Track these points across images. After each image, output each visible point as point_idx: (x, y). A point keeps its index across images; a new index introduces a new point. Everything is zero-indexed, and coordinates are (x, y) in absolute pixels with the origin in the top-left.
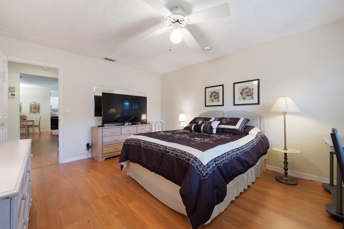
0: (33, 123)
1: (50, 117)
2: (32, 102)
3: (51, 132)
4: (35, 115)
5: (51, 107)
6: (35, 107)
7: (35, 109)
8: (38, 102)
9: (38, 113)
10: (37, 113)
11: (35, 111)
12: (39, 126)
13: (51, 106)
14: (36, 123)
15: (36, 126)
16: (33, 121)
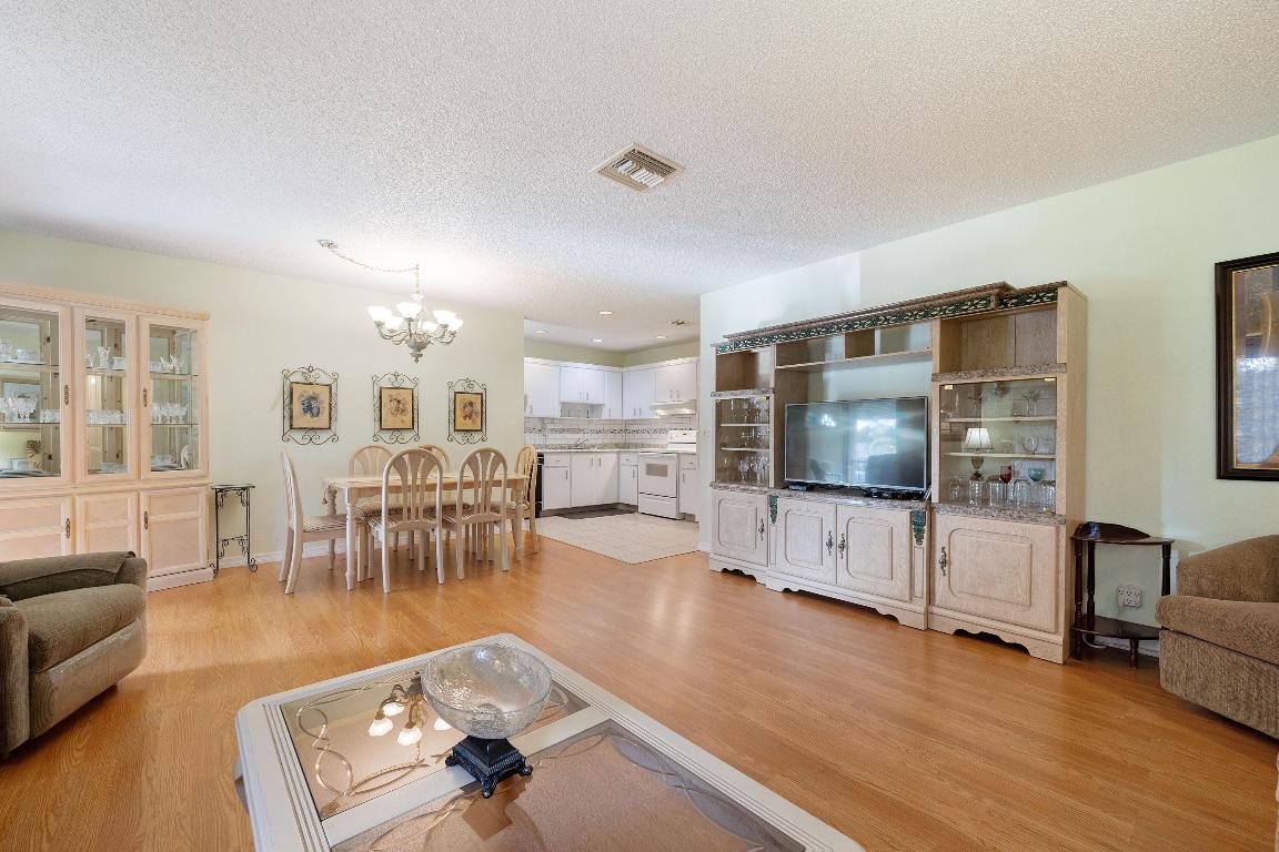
4: (468, 445)
7: (469, 417)
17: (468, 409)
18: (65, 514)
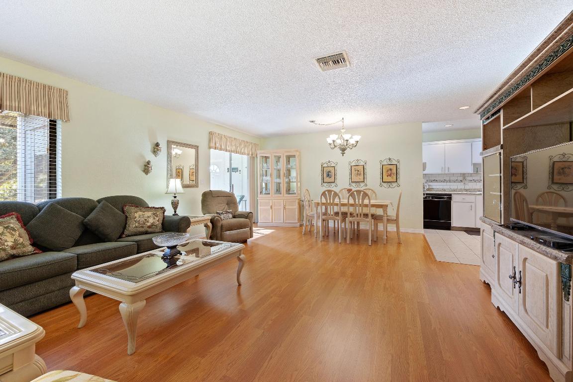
0: (385, 211)
1: (423, 196)
2: (384, 157)
3: (424, 236)
4: (390, 189)
5: (424, 170)
6: (391, 170)
7: (390, 175)
8: (395, 157)
9: (396, 184)
10: (394, 185)
11: (389, 179)
12: (396, 221)
13: (424, 166)
14: (392, 212)
15: (389, 221)
16: (384, 207)
17: (389, 172)
18: (271, 204)
